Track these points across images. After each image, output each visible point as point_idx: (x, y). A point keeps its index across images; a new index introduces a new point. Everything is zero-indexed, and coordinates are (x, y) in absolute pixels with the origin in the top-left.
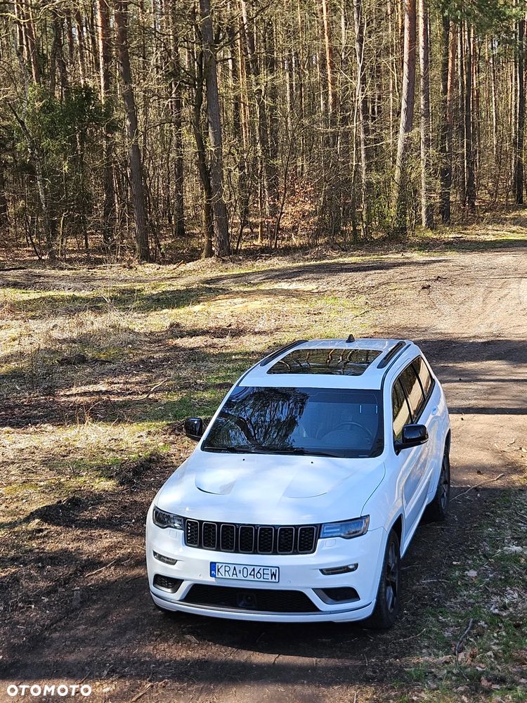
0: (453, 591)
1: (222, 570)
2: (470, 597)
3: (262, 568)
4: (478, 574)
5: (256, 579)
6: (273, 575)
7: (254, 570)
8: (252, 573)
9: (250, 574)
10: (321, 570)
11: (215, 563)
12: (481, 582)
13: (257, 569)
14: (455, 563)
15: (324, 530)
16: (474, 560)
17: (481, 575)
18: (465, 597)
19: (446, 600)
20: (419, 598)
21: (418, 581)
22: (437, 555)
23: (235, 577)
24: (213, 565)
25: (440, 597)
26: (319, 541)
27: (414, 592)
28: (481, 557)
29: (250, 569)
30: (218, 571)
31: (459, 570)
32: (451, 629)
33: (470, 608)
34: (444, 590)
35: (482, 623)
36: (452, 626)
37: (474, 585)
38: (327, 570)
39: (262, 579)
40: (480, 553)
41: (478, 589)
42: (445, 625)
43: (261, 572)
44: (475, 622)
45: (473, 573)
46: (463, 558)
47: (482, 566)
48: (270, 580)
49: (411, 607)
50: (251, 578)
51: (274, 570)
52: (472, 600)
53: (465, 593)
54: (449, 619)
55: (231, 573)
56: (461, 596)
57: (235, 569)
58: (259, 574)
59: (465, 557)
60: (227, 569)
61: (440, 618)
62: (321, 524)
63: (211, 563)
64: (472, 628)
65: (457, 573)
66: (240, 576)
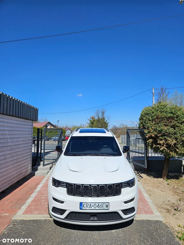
1: (85, 206)
3: (102, 203)
5: (100, 209)
6: (107, 206)
7: (99, 205)
8: (98, 206)
9: (97, 207)
11: (82, 203)
13: (100, 204)
23: (90, 208)
24: (81, 204)
26: (122, 189)
30: (83, 206)
39: (102, 208)
43: (102, 205)
48: (105, 209)
51: (107, 204)
55: (89, 207)
57: (90, 205)
58: (101, 206)
60: (87, 205)
63: (80, 203)
66: (93, 208)
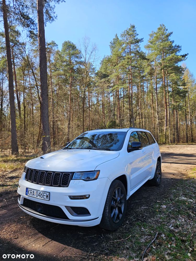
0: (153, 214)
1: (29, 192)
2: (160, 218)
3: (43, 192)
4: (166, 207)
5: (40, 198)
6: (47, 196)
8: (39, 195)
10: (69, 196)
12: (167, 211)
13: (41, 193)
14: (158, 201)
15: (75, 176)
16: (166, 201)
17: (168, 208)
18: (158, 218)
19: (149, 218)
20: (137, 216)
21: (141, 207)
22: (152, 197)
23: (33, 196)
25: (146, 216)
26: (71, 181)
27: (136, 213)
28: (169, 200)
29: (39, 192)
31: (159, 204)
32: (146, 237)
33: (159, 224)
34: (150, 213)
35: (163, 235)
36: (146, 235)
37: (164, 212)
40: (169, 199)
41: (165, 214)
42: (143, 234)
44: (160, 234)
45: (164, 206)
46: (162, 200)
47: (169, 204)
48: (46, 199)
49: (131, 220)
51: (47, 194)
52: (161, 220)
53: (159, 215)
54: (147, 230)
55: (32, 194)
56: (156, 217)
57: (34, 192)
58: (42, 195)
59: (163, 199)
60: (31, 191)
61: (143, 228)
62: (74, 172)
63: (27, 188)
64: (157, 238)
65: (158, 206)
66: (35, 196)
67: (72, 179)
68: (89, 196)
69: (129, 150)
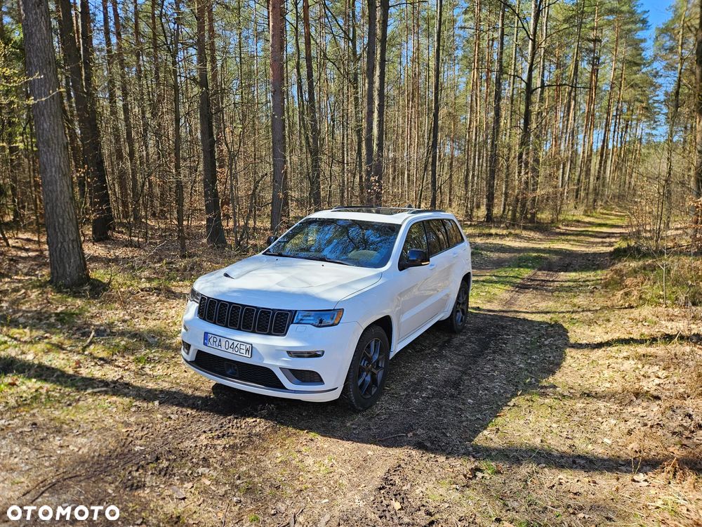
1: (211, 340)
3: (240, 343)
5: (234, 352)
6: (247, 350)
7: (233, 343)
8: (232, 347)
9: (230, 347)
10: (289, 353)
11: (208, 333)
15: (298, 317)
23: (219, 348)
26: (292, 326)
29: (231, 342)
38: (295, 353)
39: (238, 353)
43: (238, 346)
48: (245, 355)
50: (230, 350)
51: (248, 346)
55: (217, 343)
57: (220, 340)
58: (237, 348)
60: (215, 340)
62: (296, 311)
63: (205, 333)
66: (223, 348)
67: (292, 323)
68: (323, 352)
69: (402, 267)
